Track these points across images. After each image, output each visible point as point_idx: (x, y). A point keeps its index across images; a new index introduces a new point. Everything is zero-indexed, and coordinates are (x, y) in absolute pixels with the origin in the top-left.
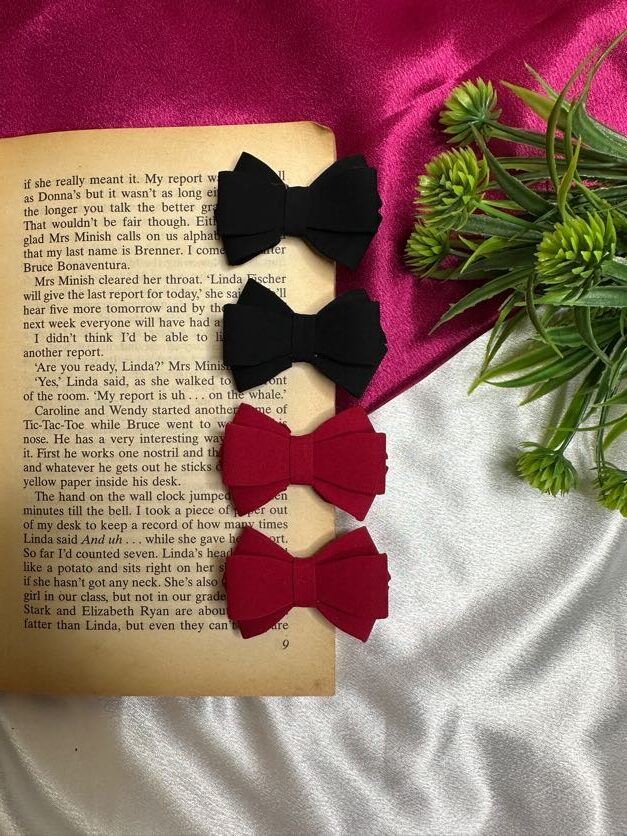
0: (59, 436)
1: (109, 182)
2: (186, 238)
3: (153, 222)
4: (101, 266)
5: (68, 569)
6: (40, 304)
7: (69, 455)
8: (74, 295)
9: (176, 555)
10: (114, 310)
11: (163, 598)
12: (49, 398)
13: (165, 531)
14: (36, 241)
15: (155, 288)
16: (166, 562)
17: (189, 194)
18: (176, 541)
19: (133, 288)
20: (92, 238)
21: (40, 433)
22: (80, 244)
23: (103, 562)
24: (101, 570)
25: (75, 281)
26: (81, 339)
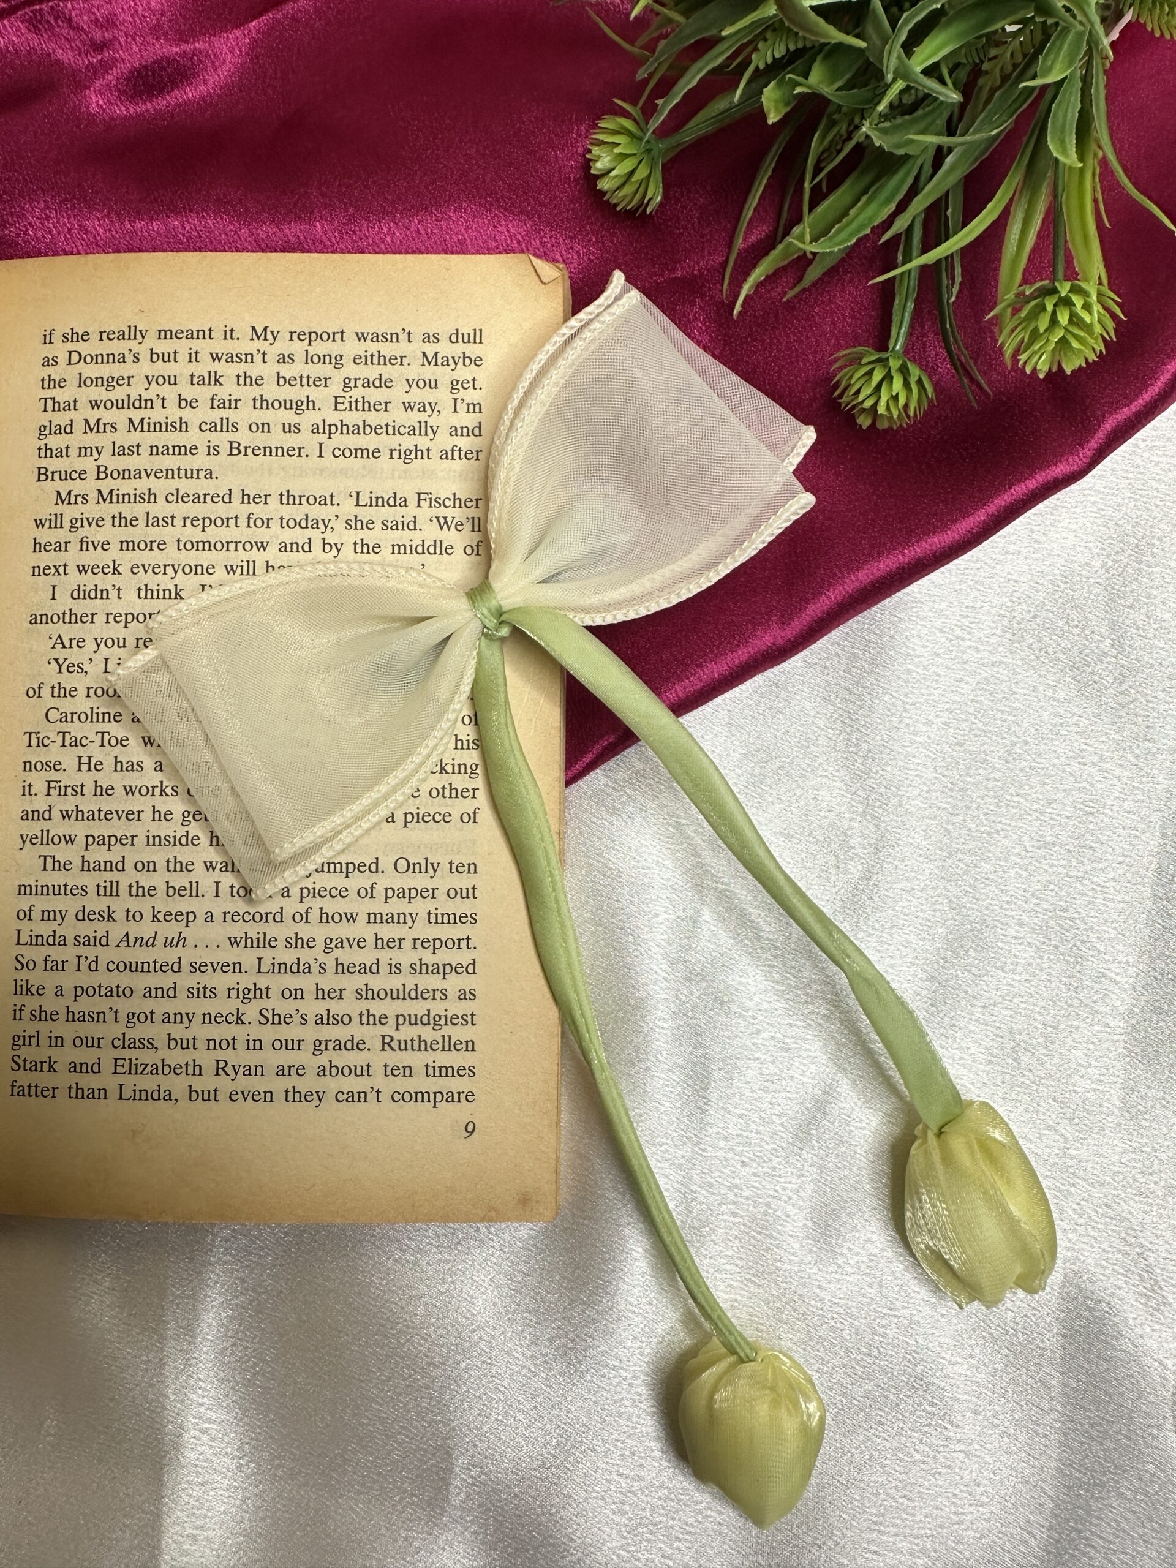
0: (85, 760)
1: (190, 336)
2: (316, 429)
3: (261, 403)
4: (170, 474)
5: (91, 992)
6: (61, 535)
7: (102, 791)
8: (121, 521)
9: (278, 968)
10: (189, 546)
11: (255, 1045)
12: (71, 693)
13: (262, 927)
14: (60, 430)
15: (259, 510)
16: (263, 982)
17: (323, 359)
18: (282, 943)
19: (221, 510)
20: (157, 427)
21: (54, 753)
22: (135, 438)
23: (153, 980)
24: (148, 993)
25: (125, 499)
26: (129, 595)
